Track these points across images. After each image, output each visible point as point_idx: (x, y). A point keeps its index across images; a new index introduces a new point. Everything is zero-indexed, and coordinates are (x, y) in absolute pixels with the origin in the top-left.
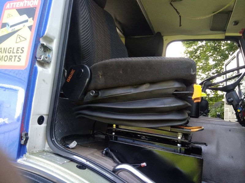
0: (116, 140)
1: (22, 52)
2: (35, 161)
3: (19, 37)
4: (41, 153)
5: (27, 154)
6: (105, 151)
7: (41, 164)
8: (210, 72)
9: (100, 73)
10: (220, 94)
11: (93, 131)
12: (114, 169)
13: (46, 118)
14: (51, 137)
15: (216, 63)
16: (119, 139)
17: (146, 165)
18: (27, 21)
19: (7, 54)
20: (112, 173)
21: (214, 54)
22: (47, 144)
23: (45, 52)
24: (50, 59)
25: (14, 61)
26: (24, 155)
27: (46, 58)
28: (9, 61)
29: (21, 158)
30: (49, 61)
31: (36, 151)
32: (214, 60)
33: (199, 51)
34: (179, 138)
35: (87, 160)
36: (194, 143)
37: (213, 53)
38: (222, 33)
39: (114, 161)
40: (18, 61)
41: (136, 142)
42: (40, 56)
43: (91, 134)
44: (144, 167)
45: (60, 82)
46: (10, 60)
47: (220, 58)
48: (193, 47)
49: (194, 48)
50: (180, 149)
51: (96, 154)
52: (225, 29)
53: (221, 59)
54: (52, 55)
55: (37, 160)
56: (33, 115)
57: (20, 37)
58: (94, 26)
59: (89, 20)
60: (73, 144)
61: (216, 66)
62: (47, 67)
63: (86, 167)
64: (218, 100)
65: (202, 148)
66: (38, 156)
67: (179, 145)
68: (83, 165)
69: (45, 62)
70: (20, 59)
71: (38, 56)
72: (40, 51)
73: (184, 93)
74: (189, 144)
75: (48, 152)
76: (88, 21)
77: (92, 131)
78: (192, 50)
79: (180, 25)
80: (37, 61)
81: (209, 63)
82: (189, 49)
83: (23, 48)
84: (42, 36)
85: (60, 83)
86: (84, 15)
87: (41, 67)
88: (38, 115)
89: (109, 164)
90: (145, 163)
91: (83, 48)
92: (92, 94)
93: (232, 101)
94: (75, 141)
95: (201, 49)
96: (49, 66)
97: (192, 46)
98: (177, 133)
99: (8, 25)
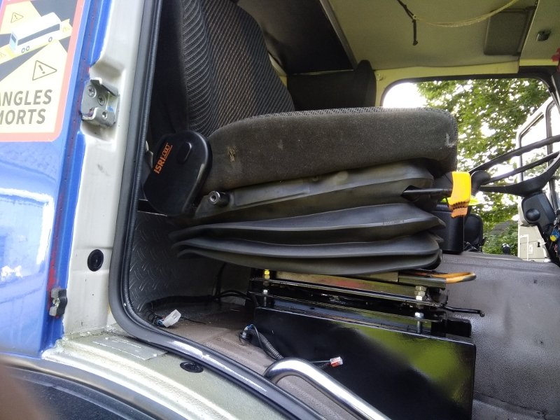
0: (272, 306)
1: (47, 100)
2: (84, 356)
3: (40, 66)
4: (98, 337)
5: (65, 339)
6: (246, 331)
7: (98, 362)
8: (484, 154)
9: (231, 150)
10: (507, 205)
11: (218, 290)
12: (268, 372)
13: (107, 255)
14: (121, 300)
15: (497, 133)
16: (277, 303)
17: (342, 363)
18: (56, 28)
19: (13, 107)
20: (264, 379)
21: (492, 112)
22: (110, 315)
23: (101, 100)
24: (114, 118)
25: (30, 123)
26: (58, 341)
27: (104, 113)
28: (17, 123)
29: (51, 348)
30: (112, 123)
31: (86, 332)
32: (491, 127)
33: (458, 105)
34: (419, 298)
35: (206, 351)
36: (453, 311)
37: (491, 110)
38: (512, 61)
39: (268, 355)
40: (39, 122)
41: (318, 310)
42: (91, 110)
43: (214, 294)
44: (338, 367)
45: (137, 172)
46: (20, 120)
47: (505, 121)
48: (443, 97)
49: (445, 99)
50: (421, 323)
51: (226, 339)
52: (519, 50)
53: (508, 123)
54: (118, 107)
55: (87, 352)
56: (77, 248)
57: (42, 66)
58: (215, 44)
59: (202, 26)
60: (173, 317)
61: (496, 139)
62: (107, 136)
63: (204, 366)
64: (502, 217)
65: (472, 323)
66: (90, 343)
67: (418, 315)
68: (195, 362)
69: (102, 123)
70: (43, 117)
71: (84, 110)
72: (88, 98)
73: (430, 193)
74: (442, 313)
75: (115, 334)
76: (200, 30)
77: (215, 289)
78: (441, 104)
79: (415, 43)
80: (83, 120)
81: (480, 134)
82: (433, 101)
83: (50, 91)
84: (94, 63)
85: (139, 175)
86: (191, 14)
87: (94, 136)
88: (89, 247)
89: (256, 360)
90: (339, 358)
91: (190, 93)
92: (214, 199)
93: (537, 217)
94: (176, 311)
95: (463, 100)
96: (111, 134)
97: (440, 94)
98: (414, 286)
99: (14, 40)
